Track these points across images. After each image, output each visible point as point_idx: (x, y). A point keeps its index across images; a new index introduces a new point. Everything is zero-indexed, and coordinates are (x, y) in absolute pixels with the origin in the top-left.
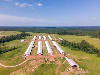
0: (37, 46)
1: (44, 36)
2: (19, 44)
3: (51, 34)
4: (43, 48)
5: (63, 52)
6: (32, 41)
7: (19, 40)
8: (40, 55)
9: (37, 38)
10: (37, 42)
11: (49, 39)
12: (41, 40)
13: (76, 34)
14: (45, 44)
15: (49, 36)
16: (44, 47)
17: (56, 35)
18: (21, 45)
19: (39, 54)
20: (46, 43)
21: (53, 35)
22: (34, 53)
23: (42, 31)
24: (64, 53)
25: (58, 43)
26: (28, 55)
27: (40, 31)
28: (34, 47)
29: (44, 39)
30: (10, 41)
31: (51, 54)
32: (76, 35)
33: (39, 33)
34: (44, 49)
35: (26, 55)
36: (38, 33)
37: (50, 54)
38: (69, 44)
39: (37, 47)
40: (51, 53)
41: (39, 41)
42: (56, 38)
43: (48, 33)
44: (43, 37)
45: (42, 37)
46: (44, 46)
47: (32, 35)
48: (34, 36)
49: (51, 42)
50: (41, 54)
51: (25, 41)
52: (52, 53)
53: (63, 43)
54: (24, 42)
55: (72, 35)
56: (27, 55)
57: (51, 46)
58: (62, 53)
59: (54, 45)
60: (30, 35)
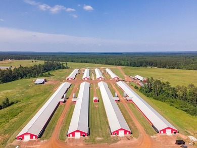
0: (76, 97)
1: (97, 71)
2: (27, 91)
3: (113, 64)
4: (92, 106)
5: (169, 128)
6: (64, 82)
7: (34, 79)
8: (78, 135)
9: (79, 74)
10: (76, 85)
11: (110, 76)
12: (89, 80)
13: (176, 66)
14: (99, 89)
15: (107, 70)
16: (96, 101)
17: (124, 67)
18: (31, 91)
19: (73, 134)
20: (102, 87)
21: (118, 67)
22: (58, 127)
23: (93, 60)
24: (172, 130)
25: (136, 88)
26: (32, 136)
27: (89, 60)
28: (63, 100)
29: (97, 77)
30: (12, 81)
31: (121, 134)
32: (174, 68)
33: (86, 62)
34: (95, 108)
35: (22, 136)
36: (84, 64)
37: (117, 132)
38: (170, 92)
39: (74, 100)
40: (121, 129)
41: (83, 80)
42: (126, 75)
43: (106, 64)
44: (94, 73)
45: (92, 73)
46: (94, 99)
47: (68, 68)
48: (73, 69)
49: (116, 85)
50: (82, 133)
51: (46, 81)
52: (126, 132)
53: (151, 90)
54: (43, 83)
55: (164, 67)
56: (27, 138)
57: (118, 99)
58: (164, 131)
59: (127, 96)
60: (65, 68)
